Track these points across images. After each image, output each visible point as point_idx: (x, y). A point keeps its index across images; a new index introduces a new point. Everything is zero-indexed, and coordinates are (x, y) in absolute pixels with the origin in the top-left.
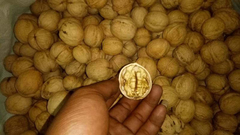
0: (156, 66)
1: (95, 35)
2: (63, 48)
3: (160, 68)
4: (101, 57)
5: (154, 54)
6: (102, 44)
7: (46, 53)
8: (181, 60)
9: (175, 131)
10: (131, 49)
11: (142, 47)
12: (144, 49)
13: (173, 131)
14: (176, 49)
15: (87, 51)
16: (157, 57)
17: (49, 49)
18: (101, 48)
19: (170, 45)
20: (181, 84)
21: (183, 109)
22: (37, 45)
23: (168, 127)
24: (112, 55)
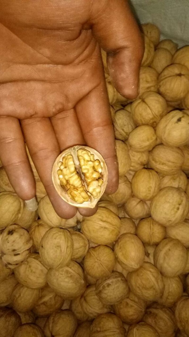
0: (105, 244)
1: (167, 163)
2: (156, 112)
3: (100, 249)
4: (133, 164)
5: (122, 245)
6: (151, 170)
7: (154, 86)
8: (106, 284)
9: (5, 254)
10: (136, 211)
11: (137, 228)
12: (133, 230)
13: (5, 251)
14: (123, 279)
15: (145, 147)
16: (117, 248)
17: (159, 93)
18: (146, 167)
19: (131, 270)
20: (71, 276)
21: (34, 270)
22: (168, 76)
23: (12, 245)
24: (133, 181)
